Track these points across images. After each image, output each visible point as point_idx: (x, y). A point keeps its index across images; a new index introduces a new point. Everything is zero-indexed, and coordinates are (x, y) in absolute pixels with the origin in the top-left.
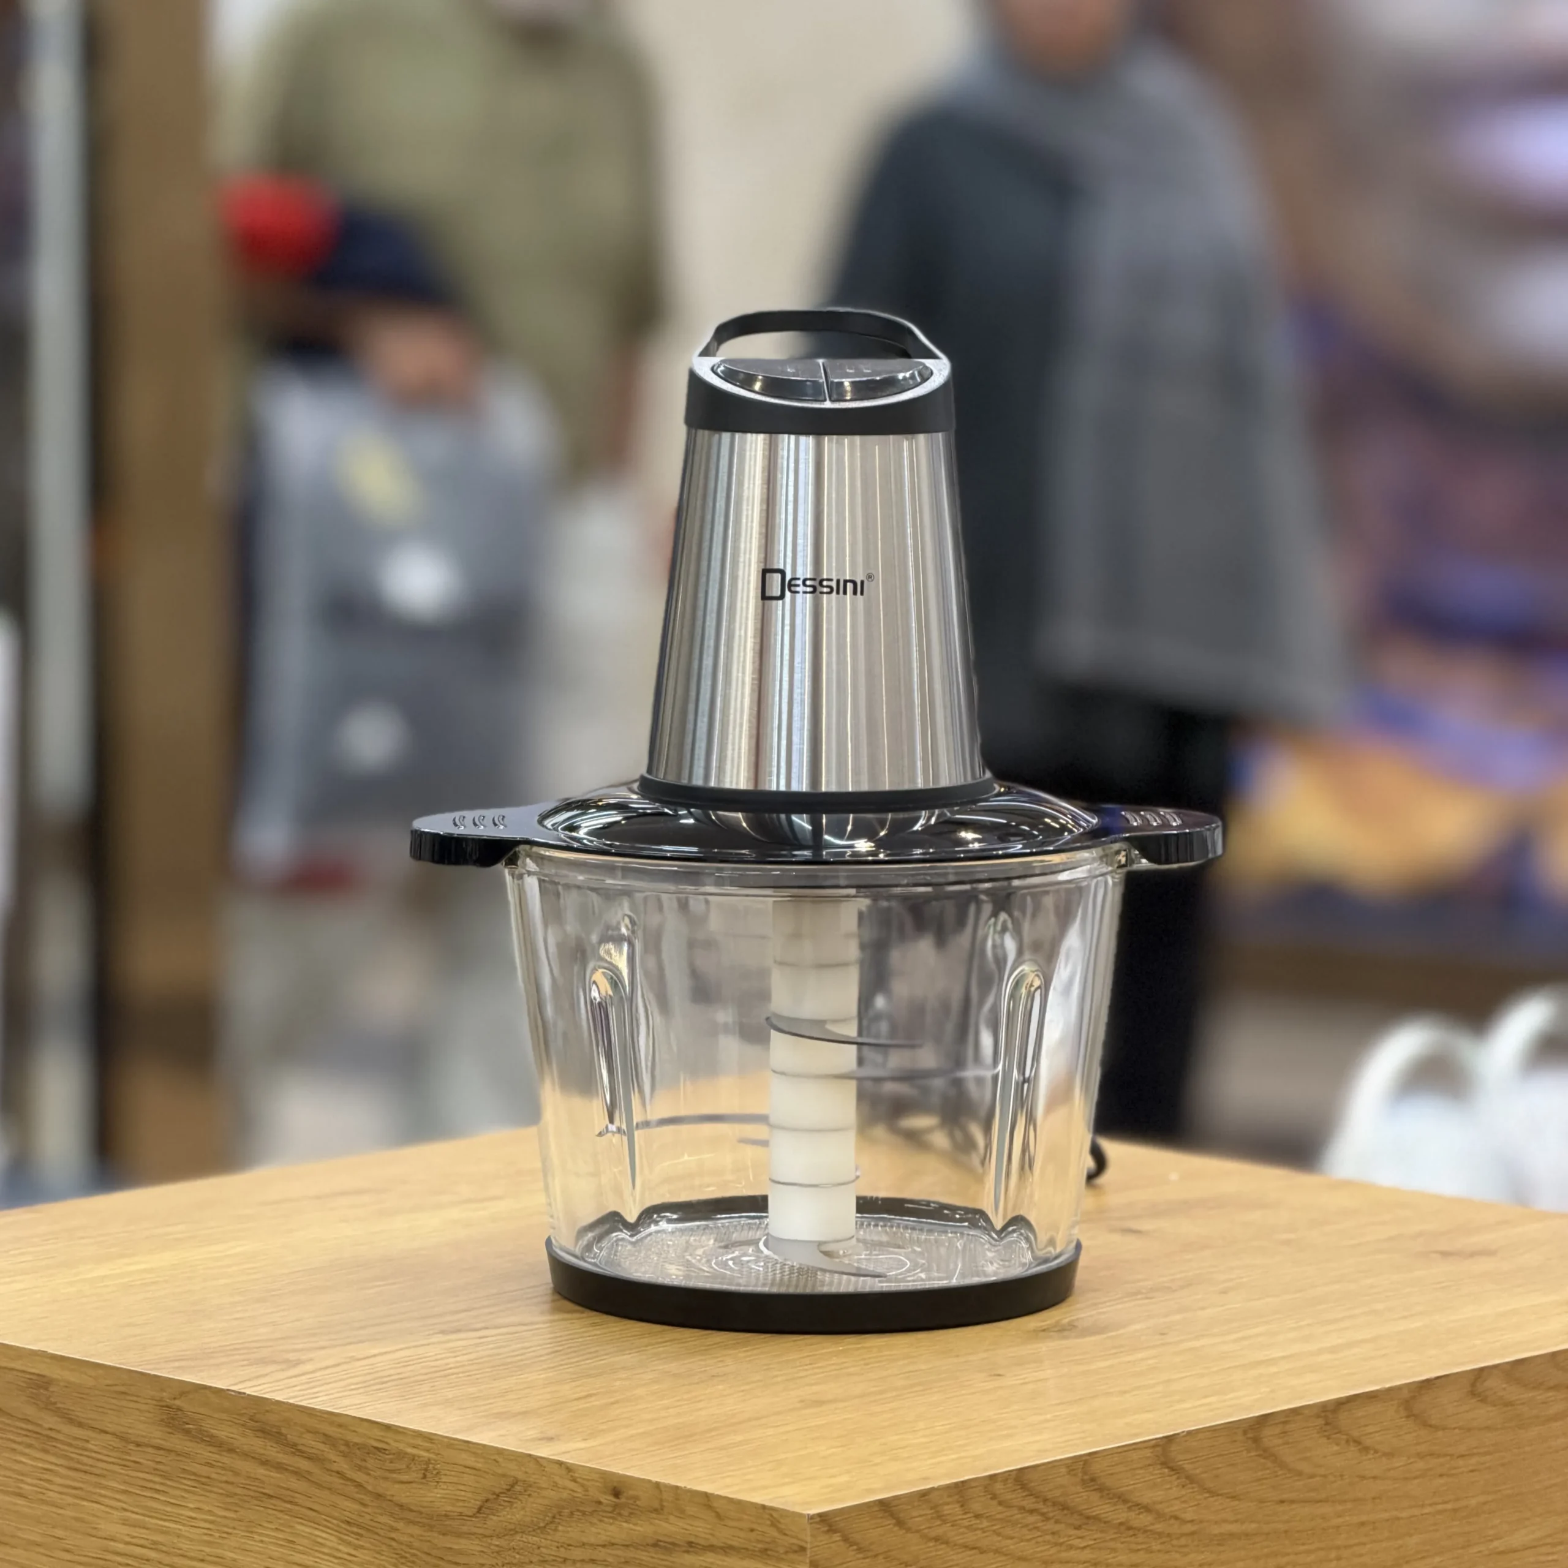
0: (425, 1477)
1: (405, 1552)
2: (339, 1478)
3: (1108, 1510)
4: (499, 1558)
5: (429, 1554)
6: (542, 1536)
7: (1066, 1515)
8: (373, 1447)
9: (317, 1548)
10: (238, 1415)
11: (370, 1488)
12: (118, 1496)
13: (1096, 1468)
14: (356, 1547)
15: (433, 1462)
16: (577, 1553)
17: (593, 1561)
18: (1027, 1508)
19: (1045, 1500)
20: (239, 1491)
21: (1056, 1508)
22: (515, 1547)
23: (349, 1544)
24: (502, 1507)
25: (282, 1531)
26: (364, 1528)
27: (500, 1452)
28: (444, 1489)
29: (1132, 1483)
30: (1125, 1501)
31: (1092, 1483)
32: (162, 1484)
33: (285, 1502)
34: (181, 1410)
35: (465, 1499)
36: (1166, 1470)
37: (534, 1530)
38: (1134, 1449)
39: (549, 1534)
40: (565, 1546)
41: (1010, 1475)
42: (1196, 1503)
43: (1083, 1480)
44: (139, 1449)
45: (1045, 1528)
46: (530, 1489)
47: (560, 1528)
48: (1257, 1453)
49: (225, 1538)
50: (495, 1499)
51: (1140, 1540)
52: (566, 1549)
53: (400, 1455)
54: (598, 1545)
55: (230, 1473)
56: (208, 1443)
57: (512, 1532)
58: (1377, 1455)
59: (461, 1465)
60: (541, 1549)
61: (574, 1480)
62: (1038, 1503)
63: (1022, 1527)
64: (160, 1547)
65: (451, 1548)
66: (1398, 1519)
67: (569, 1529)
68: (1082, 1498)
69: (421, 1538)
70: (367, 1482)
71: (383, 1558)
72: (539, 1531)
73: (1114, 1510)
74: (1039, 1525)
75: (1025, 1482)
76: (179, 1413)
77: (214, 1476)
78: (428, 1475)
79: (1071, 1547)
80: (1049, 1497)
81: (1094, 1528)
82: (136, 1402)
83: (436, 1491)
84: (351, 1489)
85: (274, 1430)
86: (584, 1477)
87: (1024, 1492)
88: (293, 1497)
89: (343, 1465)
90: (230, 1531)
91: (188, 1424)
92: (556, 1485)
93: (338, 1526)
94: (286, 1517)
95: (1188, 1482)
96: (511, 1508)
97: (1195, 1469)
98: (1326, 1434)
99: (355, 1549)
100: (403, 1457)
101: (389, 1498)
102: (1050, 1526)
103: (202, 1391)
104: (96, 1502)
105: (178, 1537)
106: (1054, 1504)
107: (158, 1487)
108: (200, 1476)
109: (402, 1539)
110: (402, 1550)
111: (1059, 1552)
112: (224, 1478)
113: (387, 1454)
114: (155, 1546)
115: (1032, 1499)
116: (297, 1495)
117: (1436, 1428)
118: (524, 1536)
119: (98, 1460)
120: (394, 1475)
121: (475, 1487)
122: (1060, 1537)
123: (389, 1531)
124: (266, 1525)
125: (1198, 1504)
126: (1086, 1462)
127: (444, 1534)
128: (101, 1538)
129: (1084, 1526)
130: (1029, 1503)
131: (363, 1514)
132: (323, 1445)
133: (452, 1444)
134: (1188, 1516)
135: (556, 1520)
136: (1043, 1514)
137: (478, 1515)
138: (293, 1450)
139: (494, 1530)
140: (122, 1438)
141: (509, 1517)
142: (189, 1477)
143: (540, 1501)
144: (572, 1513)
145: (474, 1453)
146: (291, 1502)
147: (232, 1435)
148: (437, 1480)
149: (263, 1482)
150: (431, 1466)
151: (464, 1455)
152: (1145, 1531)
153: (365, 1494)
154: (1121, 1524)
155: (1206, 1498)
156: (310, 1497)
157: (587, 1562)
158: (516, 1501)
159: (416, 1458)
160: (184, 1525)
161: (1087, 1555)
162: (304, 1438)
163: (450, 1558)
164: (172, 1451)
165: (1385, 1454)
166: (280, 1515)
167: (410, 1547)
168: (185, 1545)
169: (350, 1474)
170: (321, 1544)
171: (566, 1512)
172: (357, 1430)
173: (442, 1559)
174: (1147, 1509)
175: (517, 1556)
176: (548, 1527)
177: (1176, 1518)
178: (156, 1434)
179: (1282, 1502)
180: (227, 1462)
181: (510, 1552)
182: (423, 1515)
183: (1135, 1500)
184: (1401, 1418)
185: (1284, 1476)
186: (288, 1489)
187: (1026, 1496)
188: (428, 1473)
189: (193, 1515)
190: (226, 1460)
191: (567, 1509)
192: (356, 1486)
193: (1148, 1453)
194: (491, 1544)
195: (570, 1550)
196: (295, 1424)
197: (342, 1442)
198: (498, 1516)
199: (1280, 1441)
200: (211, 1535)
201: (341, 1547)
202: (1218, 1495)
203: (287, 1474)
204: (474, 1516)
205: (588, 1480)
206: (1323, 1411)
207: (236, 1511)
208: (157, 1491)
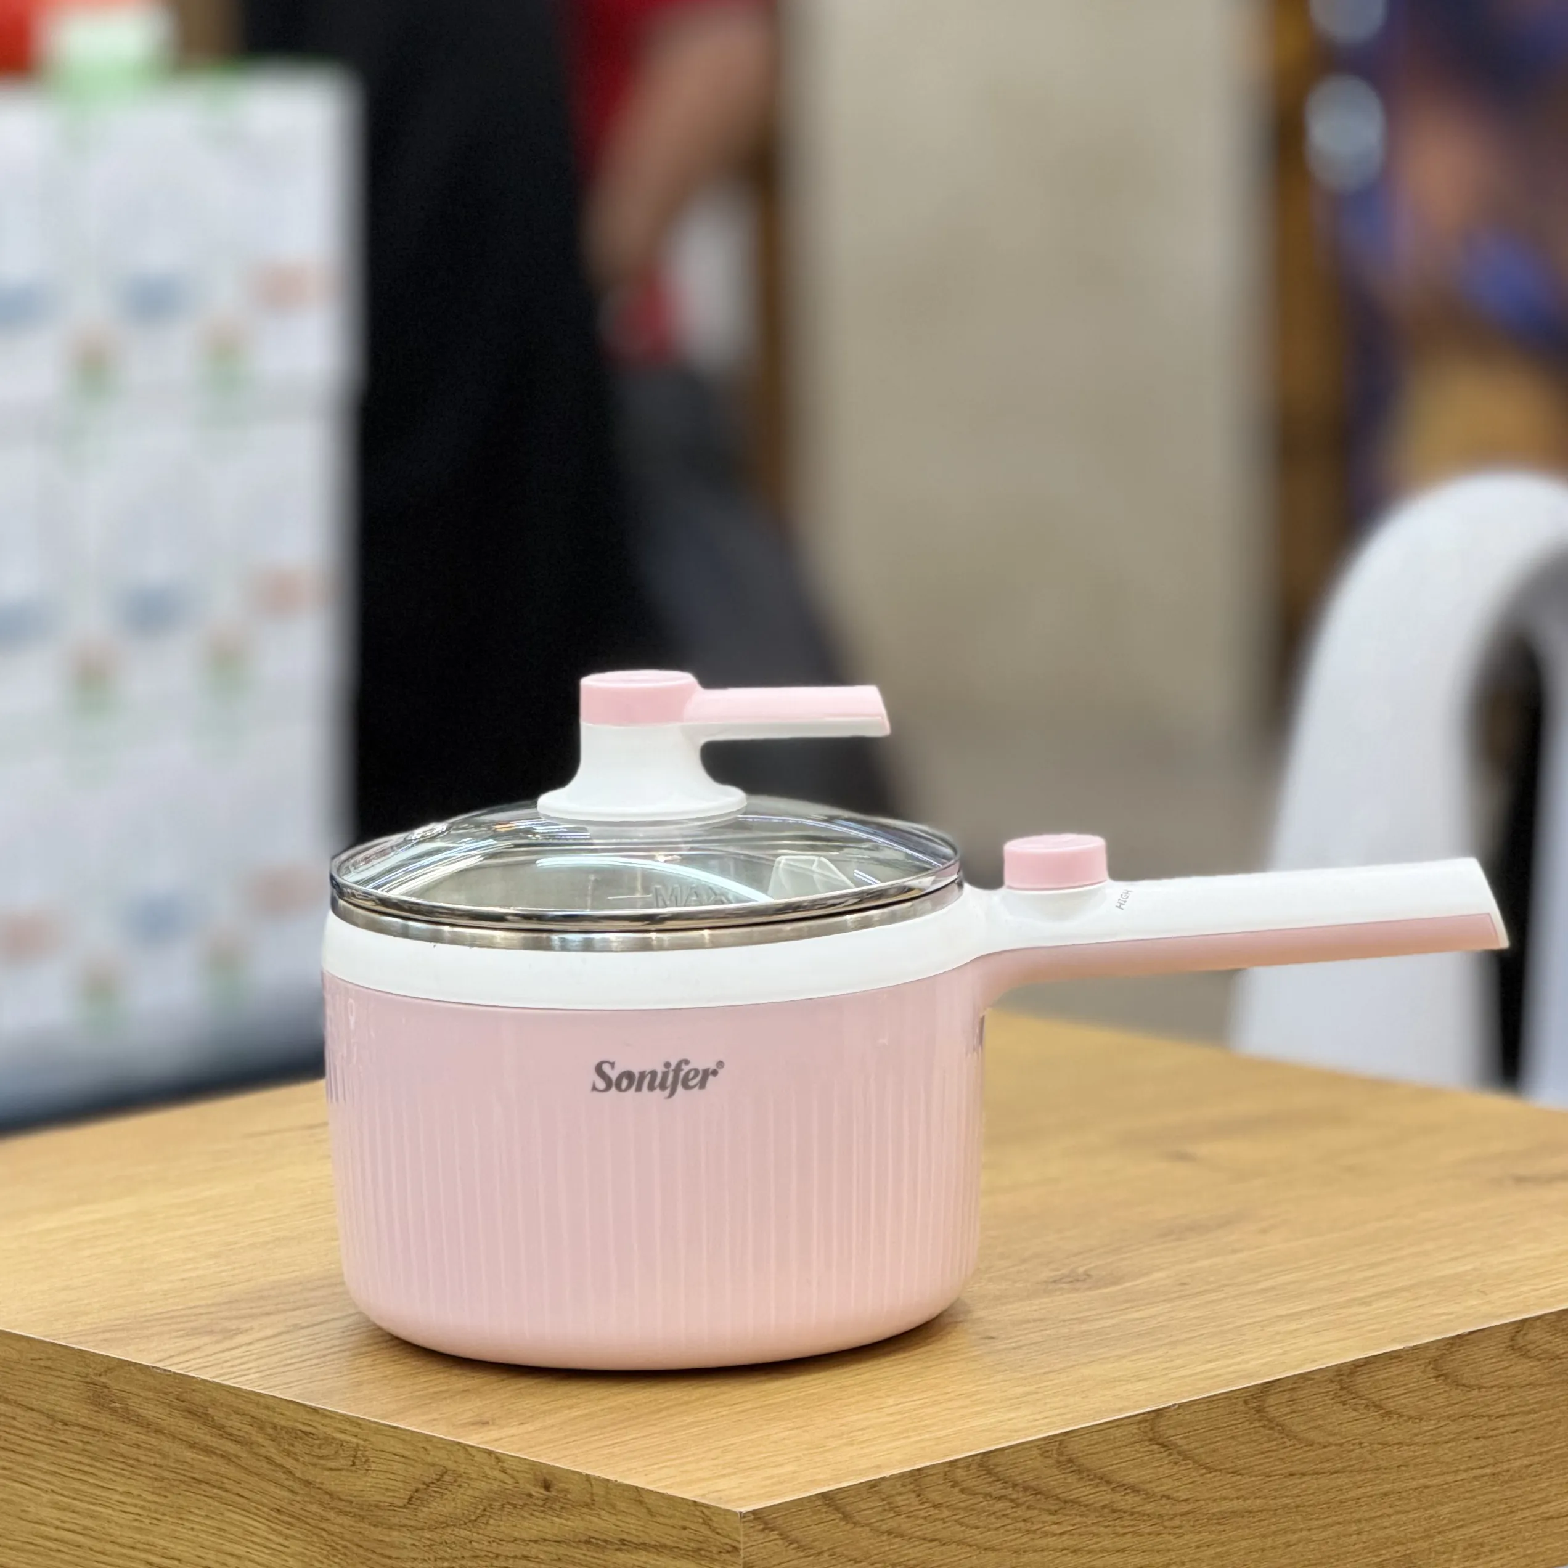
0: (354, 1464)
1: (337, 1544)
2: (269, 1463)
3: (1087, 1493)
4: (431, 1552)
5: (361, 1546)
6: (474, 1530)
7: (1038, 1500)
8: (301, 1431)
9: (249, 1538)
10: (166, 1394)
11: (298, 1474)
12: (47, 1478)
13: (1074, 1448)
14: (287, 1537)
15: (361, 1448)
16: (508, 1549)
17: (525, 1557)
18: (995, 1494)
19: (1015, 1486)
20: (166, 1474)
21: (1028, 1494)
22: (448, 1542)
23: (280, 1533)
24: (432, 1499)
25: (213, 1518)
26: (293, 1517)
27: (428, 1439)
28: (372, 1477)
29: (1115, 1462)
30: (1108, 1482)
31: (1069, 1465)
32: (91, 1466)
33: (214, 1486)
34: (106, 1387)
35: (397, 1489)
36: (1156, 1447)
37: (465, 1524)
38: (1117, 1426)
39: (480, 1528)
40: (497, 1541)
41: (973, 1460)
42: (1191, 1480)
43: (1058, 1462)
44: (66, 1427)
45: (1016, 1515)
46: (459, 1479)
47: (492, 1522)
48: (1261, 1424)
49: (157, 1525)
50: (425, 1489)
51: (1126, 1523)
52: (498, 1544)
53: (328, 1440)
54: (530, 1541)
55: (157, 1455)
56: (135, 1423)
57: (444, 1525)
58: (1401, 1420)
59: (389, 1452)
60: (473, 1543)
61: (504, 1471)
62: (1006, 1488)
63: (989, 1515)
64: (92, 1533)
65: (381, 1541)
66: (1427, 1487)
67: (501, 1523)
68: (1056, 1480)
69: (353, 1529)
70: (296, 1468)
71: (314, 1549)
72: (470, 1524)
73: (1094, 1493)
74: (1008, 1512)
75: (992, 1467)
76: (106, 1390)
77: (143, 1458)
78: (357, 1461)
79: (1046, 1534)
80: (1020, 1481)
81: (1074, 1512)
82: (62, 1378)
83: (365, 1479)
84: (281, 1476)
85: (201, 1410)
86: (514, 1467)
87: (990, 1477)
88: (222, 1483)
89: (271, 1450)
90: (159, 1517)
91: (115, 1402)
92: (486, 1476)
93: (269, 1515)
94: (216, 1504)
95: (1181, 1458)
96: (441, 1499)
97: (1188, 1444)
98: (1343, 1399)
99: (286, 1539)
100: (332, 1443)
101: (318, 1486)
102: (1021, 1512)
103: (127, 1368)
104: (26, 1484)
105: (109, 1522)
106: (1026, 1489)
107: (86, 1469)
108: (129, 1458)
109: (332, 1529)
110: (333, 1541)
111: (1033, 1539)
112: (152, 1461)
113: (315, 1439)
114: (85, 1532)
115: (999, 1485)
116: (225, 1481)
117: (1471, 1387)
118: (455, 1529)
119: (24, 1438)
120: (322, 1462)
121: (405, 1476)
122: (1033, 1523)
123: (320, 1521)
124: (197, 1511)
125: (1193, 1482)
126: (1061, 1443)
127: (375, 1526)
128: (29, 1521)
129: (1060, 1511)
130: (997, 1489)
131: (293, 1503)
132: (251, 1428)
133: (380, 1430)
134: (1183, 1495)
135: (488, 1514)
136: (1012, 1500)
137: (409, 1506)
138: (221, 1432)
139: (425, 1523)
140: (49, 1416)
141: (439, 1508)
142: (116, 1458)
143: (470, 1492)
144: (503, 1506)
145: (403, 1440)
146: (220, 1488)
147: (160, 1416)
148: (366, 1467)
149: (192, 1466)
150: (359, 1452)
151: (392, 1442)
152: (1132, 1514)
153: (294, 1481)
154: (1104, 1507)
155: (1202, 1475)
156: (239, 1483)
157: (520, 1559)
158: (446, 1492)
159: (344, 1444)
160: (113, 1509)
161: (1066, 1541)
162: (231, 1420)
163: (383, 1552)
164: (98, 1431)
165: (1410, 1418)
166: (210, 1501)
167: (342, 1538)
168: (116, 1531)
169: (279, 1459)
170: (252, 1533)
171: (497, 1504)
172: (284, 1412)
173: (374, 1552)
174: (1135, 1489)
175: (449, 1551)
176: (478, 1521)
177: (1168, 1497)
178: (83, 1413)
179: (1292, 1475)
180: (155, 1444)
181: (441, 1547)
182: (353, 1505)
183: (1121, 1480)
184: (1430, 1378)
185: (1292, 1448)
186: (217, 1474)
187: (994, 1481)
188: (357, 1460)
189: (123, 1499)
190: (153, 1441)
191: (497, 1501)
192: (284, 1473)
193: (1134, 1429)
194: (422, 1537)
195: (502, 1545)
196: (222, 1404)
197: (270, 1425)
198: (429, 1508)
199: (1288, 1410)
200: (141, 1521)
201: (271, 1537)
202: (1216, 1471)
203: (215, 1457)
204: (404, 1507)
205: (518, 1471)
206: (1339, 1375)
207: (166, 1497)
208: (85, 1472)
